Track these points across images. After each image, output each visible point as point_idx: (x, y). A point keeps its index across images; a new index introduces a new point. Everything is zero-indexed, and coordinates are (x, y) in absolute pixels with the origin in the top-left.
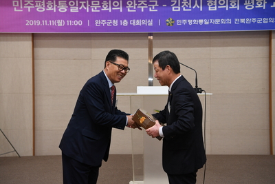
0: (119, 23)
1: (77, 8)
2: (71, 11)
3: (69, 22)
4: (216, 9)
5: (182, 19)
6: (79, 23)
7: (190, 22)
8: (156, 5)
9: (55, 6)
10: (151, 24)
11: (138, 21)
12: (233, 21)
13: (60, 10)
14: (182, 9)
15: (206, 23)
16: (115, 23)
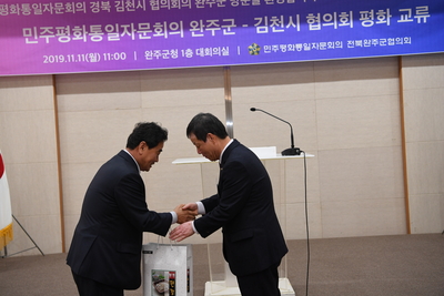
0: (180, 53)
1: (118, 35)
2: (109, 39)
3: (107, 56)
4: (319, 28)
5: (271, 44)
6: (121, 56)
7: (283, 47)
8: (233, 25)
9: (85, 33)
10: (226, 53)
11: (207, 50)
12: (345, 45)
13: (92, 39)
14: (270, 29)
15: (307, 48)
16: (174, 54)
